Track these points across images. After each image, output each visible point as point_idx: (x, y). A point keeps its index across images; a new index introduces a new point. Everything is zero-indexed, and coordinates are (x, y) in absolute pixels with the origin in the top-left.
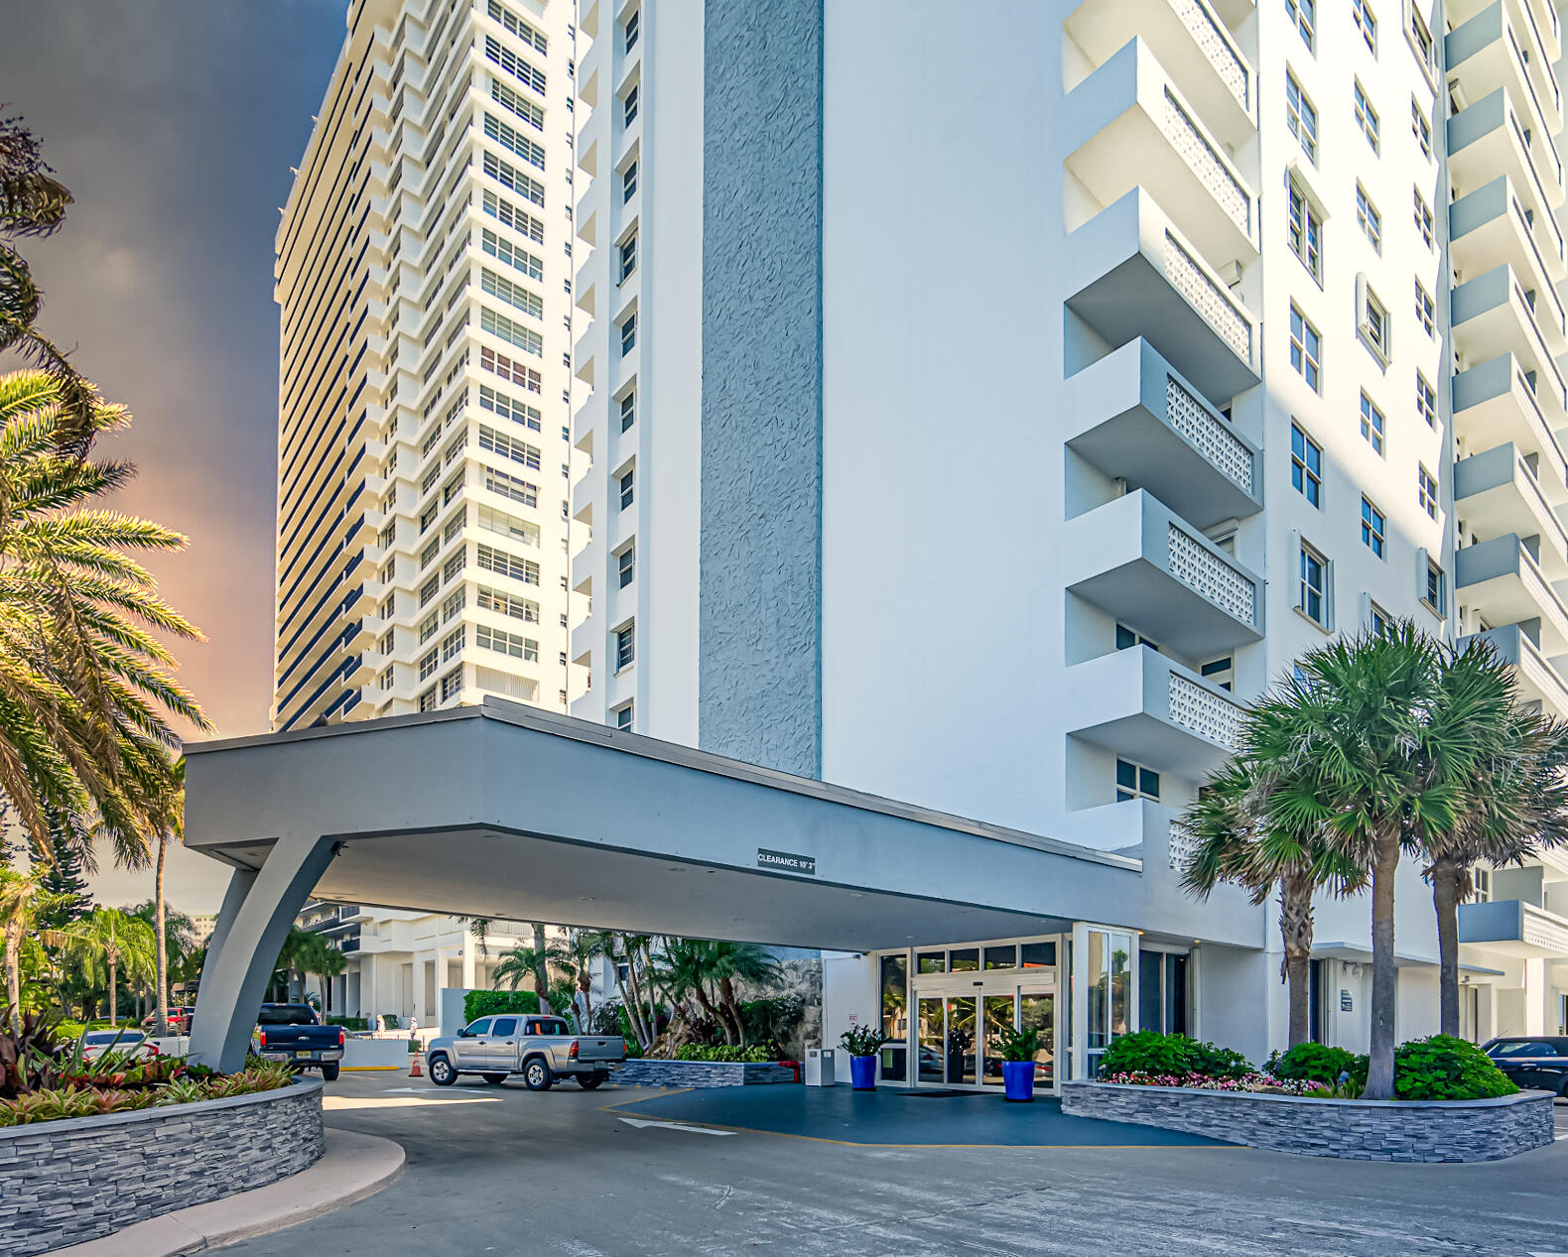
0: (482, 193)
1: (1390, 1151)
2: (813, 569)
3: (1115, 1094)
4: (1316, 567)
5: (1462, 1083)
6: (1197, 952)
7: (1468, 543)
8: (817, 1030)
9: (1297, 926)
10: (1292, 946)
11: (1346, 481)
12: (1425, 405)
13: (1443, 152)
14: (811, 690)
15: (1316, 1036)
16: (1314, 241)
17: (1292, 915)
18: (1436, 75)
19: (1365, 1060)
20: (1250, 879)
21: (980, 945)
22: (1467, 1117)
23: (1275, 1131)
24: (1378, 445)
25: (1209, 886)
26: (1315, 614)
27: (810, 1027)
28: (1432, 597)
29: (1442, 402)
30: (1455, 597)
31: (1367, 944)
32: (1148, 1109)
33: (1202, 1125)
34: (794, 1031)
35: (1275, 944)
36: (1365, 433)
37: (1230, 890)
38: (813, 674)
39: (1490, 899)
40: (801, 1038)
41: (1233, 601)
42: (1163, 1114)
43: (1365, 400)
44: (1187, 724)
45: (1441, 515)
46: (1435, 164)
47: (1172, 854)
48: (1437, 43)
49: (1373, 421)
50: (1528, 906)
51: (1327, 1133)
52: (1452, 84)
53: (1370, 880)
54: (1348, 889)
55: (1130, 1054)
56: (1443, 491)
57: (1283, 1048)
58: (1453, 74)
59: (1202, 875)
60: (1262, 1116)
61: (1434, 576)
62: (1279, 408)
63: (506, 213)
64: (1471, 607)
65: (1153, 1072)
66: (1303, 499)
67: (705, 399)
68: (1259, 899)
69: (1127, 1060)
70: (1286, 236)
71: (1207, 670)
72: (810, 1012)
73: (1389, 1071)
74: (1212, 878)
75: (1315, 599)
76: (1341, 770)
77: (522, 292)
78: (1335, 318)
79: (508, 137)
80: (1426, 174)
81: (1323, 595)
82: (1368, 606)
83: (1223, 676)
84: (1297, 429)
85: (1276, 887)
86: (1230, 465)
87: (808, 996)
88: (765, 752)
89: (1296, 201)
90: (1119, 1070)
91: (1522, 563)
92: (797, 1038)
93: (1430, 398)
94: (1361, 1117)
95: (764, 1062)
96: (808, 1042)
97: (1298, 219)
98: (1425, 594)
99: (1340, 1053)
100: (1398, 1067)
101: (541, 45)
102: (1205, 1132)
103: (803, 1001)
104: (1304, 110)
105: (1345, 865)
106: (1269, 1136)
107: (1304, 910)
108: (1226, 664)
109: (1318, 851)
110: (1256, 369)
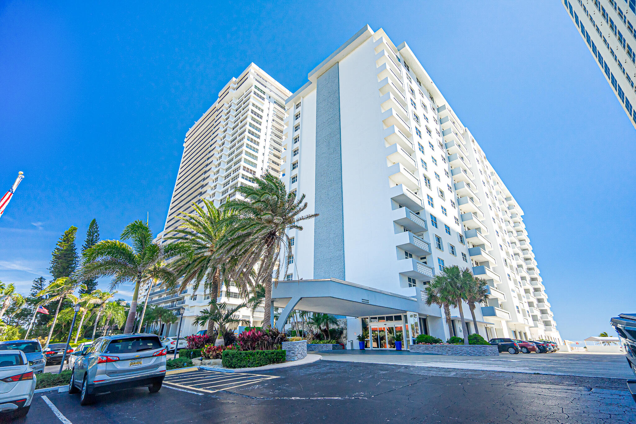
0: (247, 137)
1: (470, 354)
2: (342, 235)
3: (420, 347)
4: (439, 239)
5: (479, 342)
6: (428, 318)
7: (467, 230)
8: (346, 336)
9: (447, 313)
10: (447, 317)
11: (441, 222)
12: (453, 205)
13: (448, 161)
14: (342, 259)
15: (455, 335)
16: (429, 183)
17: (446, 310)
18: (445, 150)
19: (463, 339)
20: (438, 303)
21: (385, 316)
22: (480, 348)
23: (451, 351)
24: (446, 214)
25: (430, 304)
26: (440, 248)
27: (344, 335)
28: (461, 241)
29: (456, 204)
30: (466, 240)
31: (459, 316)
32: (427, 349)
33: (438, 352)
34: (341, 336)
35: (444, 316)
36: (443, 213)
37: (434, 305)
38: (343, 255)
39: (488, 306)
40: (342, 338)
41: (425, 247)
42: (430, 350)
43: (442, 207)
44: (421, 272)
45: (460, 224)
46: (447, 164)
47: (422, 297)
48: (444, 145)
49: (444, 210)
50: (496, 308)
51: (459, 351)
52: (448, 151)
53: (458, 306)
54: (455, 307)
55: (421, 339)
56: (460, 220)
57: (449, 338)
58: (448, 149)
59: (429, 302)
60: (448, 349)
61: (461, 237)
62: (428, 212)
63: (252, 140)
64: (470, 242)
65: (426, 343)
66: (434, 227)
67: (316, 198)
68: (440, 307)
69: (421, 340)
70: (425, 184)
71: (422, 259)
72: (345, 332)
73: (467, 340)
74: (431, 303)
75: (439, 245)
76: (450, 288)
77: (253, 155)
78: (435, 195)
79: (254, 127)
80: (446, 166)
81: (441, 244)
82: (449, 245)
83: (424, 260)
84: (431, 215)
85: (443, 306)
86: (422, 224)
87: (344, 328)
88: (331, 271)
89: (425, 178)
90: (420, 342)
91: (478, 234)
92: (341, 338)
93: (454, 203)
94: (464, 348)
95: (335, 344)
96: (344, 339)
97: (426, 180)
98: (460, 241)
99: (459, 338)
100: (469, 339)
101: (262, 111)
102: (438, 353)
103: (343, 329)
104: (424, 163)
105: (453, 303)
106: (450, 353)
107: (448, 310)
108: (425, 258)
109: (449, 300)
110: (423, 207)
